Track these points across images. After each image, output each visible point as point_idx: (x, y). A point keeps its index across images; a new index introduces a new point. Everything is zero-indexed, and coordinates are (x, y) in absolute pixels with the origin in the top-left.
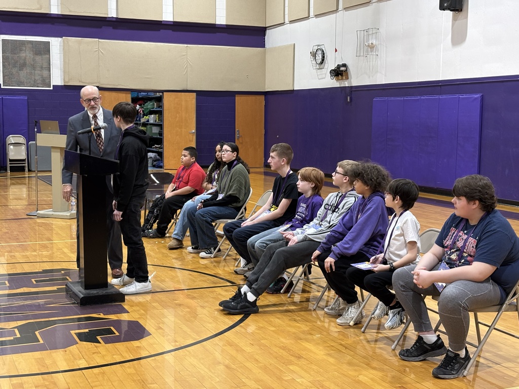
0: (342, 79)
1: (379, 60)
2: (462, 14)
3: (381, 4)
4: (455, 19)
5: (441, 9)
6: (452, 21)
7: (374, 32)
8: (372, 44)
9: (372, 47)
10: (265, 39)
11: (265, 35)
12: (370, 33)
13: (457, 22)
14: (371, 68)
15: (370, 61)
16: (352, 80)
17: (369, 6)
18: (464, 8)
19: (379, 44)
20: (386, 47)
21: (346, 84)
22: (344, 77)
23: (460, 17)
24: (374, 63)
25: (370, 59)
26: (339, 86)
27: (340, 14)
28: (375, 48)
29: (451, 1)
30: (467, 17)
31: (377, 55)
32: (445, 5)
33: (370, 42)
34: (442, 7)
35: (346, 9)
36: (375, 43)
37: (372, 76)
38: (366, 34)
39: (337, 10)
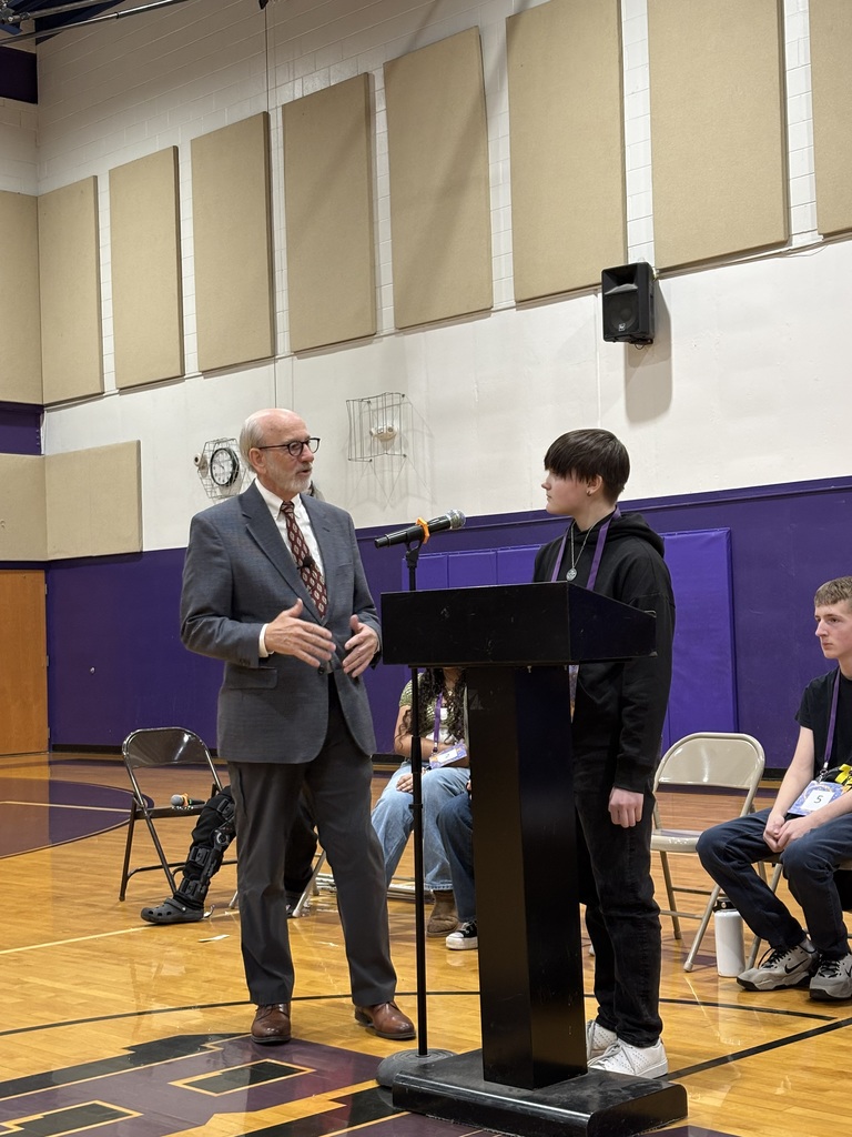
1: (410, 466)
2: (649, 353)
3: (406, 337)
4: (631, 362)
5: (607, 338)
7: (397, 401)
8: (391, 430)
9: (387, 438)
10: (39, 434)
11: (38, 425)
12: (373, 406)
13: (640, 369)
14: (387, 486)
15: (383, 471)
17: (371, 343)
18: (659, 337)
19: (407, 431)
20: (431, 436)
23: (647, 356)
24: (396, 474)
25: (383, 465)
27: (283, 365)
28: (397, 439)
29: (637, 319)
30: (668, 356)
31: (405, 456)
32: (621, 327)
33: (382, 425)
34: (610, 334)
35: (299, 353)
36: (396, 428)
37: (392, 506)
38: (367, 408)
39: (272, 357)
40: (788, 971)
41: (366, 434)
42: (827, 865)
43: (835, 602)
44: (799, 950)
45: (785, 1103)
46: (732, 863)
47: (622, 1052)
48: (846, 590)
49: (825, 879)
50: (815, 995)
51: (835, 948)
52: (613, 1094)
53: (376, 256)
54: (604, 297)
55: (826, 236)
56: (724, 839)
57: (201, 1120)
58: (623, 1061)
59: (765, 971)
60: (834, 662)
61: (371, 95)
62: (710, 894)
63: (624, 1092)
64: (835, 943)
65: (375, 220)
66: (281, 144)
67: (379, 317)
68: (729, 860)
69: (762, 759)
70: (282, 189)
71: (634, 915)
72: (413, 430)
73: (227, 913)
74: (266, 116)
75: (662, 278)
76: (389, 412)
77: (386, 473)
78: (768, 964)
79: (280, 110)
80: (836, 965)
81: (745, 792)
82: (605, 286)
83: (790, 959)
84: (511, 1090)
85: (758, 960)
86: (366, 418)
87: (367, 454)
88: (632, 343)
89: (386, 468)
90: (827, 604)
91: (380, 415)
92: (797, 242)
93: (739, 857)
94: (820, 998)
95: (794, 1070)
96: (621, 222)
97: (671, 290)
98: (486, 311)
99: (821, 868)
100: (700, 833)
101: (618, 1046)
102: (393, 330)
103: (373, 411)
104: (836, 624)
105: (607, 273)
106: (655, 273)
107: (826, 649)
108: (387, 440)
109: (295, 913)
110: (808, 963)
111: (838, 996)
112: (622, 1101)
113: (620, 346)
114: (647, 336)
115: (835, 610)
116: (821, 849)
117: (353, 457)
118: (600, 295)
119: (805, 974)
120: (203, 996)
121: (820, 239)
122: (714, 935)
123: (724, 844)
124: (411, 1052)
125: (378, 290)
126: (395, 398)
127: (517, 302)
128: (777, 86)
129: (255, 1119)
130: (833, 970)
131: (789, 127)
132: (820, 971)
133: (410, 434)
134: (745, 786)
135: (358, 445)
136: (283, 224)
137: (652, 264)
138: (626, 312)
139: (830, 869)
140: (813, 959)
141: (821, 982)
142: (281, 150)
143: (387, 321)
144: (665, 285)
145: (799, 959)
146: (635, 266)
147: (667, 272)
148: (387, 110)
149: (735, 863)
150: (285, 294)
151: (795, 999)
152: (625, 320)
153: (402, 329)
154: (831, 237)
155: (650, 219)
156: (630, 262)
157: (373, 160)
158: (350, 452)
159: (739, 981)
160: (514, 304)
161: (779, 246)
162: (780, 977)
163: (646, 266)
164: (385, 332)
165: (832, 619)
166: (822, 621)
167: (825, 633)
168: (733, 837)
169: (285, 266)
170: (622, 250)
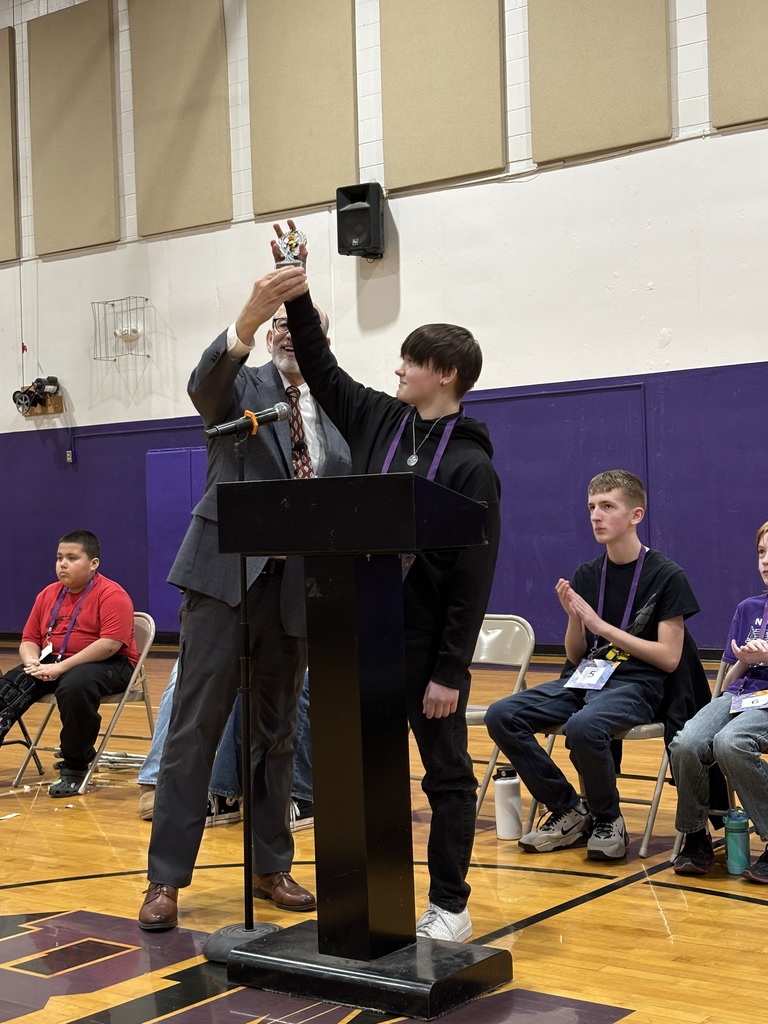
0: (44, 413)
1: (154, 366)
2: (379, 267)
3: (149, 244)
4: (363, 275)
5: (341, 252)
6: (358, 280)
7: (141, 304)
8: (135, 331)
9: (131, 339)
12: (118, 309)
13: (371, 281)
14: (132, 384)
15: (127, 370)
16: (75, 415)
17: (115, 249)
18: (388, 252)
20: (174, 338)
21: (57, 423)
22: (50, 409)
23: (378, 269)
24: (140, 373)
25: (127, 365)
26: (35, 429)
27: (29, 268)
28: (140, 341)
29: (369, 235)
30: (396, 270)
31: (148, 356)
32: (355, 242)
33: (126, 327)
34: (344, 248)
35: (44, 256)
36: (140, 330)
37: (136, 403)
38: (111, 310)
39: (17, 260)
40: (564, 833)
41: (110, 335)
42: (606, 736)
43: (609, 490)
44: (574, 812)
45: (598, 962)
46: (518, 733)
47: (439, 918)
48: (619, 480)
49: (604, 748)
50: (594, 856)
51: (609, 811)
52: (447, 962)
53: (120, 167)
54: (339, 213)
55: (540, 164)
56: (511, 711)
57: (38, 1004)
58: (441, 927)
59: (545, 834)
60: (603, 546)
61: (114, 16)
62: (487, 763)
63: (457, 960)
64: (609, 807)
65: (119, 132)
66: (26, 57)
67: (122, 225)
68: (516, 731)
69: (532, 637)
70: (27, 101)
71: (460, 788)
72: (156, 332)
73: (11, 792)
74: (11, 31)
75: (391, 198)
76: (133, 315)
77: (131, 372)
78: (546, 827)
79: (25, 25)
80: (610, 827)
81: (518, 668)
82: (340, 203)
83: (566, 821)
84: (347, 962)
85: (535, 824)
86: (110, 319)
87: (112, 354)
88: (364, 256)
89: (130, 368)
90: (602, 491)
91: (125, 317)
92: (514, 169)
93: (525, 728)
94: (597, 858)
95: (595, 929)
96: (353, 145)
97: (400, 210)
98: (226, 223)
99: (600, 738)
100: (487, 708)
101: (434, 913)
102: (136, 238)
103: (118, 313)
104: (610, 510)
105: (341, 191)
106: (385, 193)
107: (600, 534)
108: (131, 341)
109: (80, 791)
110: (581, 825)
111: (614, 856)
112: (458, 969)
113: (353, 259)
114: (379, 251)
115: (609, 497)
116: (598, 720)
117: (98, 356)
118: (335, 212)
119: (579, 835)
120: (8, 876)
121: (535, 167)
122: (493, 801)
123: (510, 716)
124: (238, 926)
125: (121, 199)
126: (139, 302)
127: (256, 215)
128: (497, 25)
129: (91, 1001)
130: (608, 832)
131: (508, 64)
132: (595, 832)
133: (153, 336)
134: (518, 663)
135: (103, 345)
136: (28, 134)
137: (382, 185)
138: (359, 228)
139: (607, 739)
140: (586, 821)
141: (596, 843)
142: (26, 64)
143: (130, 226)
144: (393, 205)
145: (574, 821)
146: (367, 186)
147: (396, 192)
148: (131, 30)
149: (521, 733)
150: (30, 200)
151: (573, 859)
152: (358, 235)
153: (145, 237)
154: (544, 165)
155: (381, 143)
156: (362, 182)
157: (116, 77)
158: (95, 353)
159: (520, 844)
160: (253, 217)
161: (496, 173)
162: (557, 839)
163: (377, 186)
164: (128, 239)
165: (606, 505)
166: (597, 507)
167: (600, 518)
168: (519, 709)
169: (29, 174)
170: (354, 170)
